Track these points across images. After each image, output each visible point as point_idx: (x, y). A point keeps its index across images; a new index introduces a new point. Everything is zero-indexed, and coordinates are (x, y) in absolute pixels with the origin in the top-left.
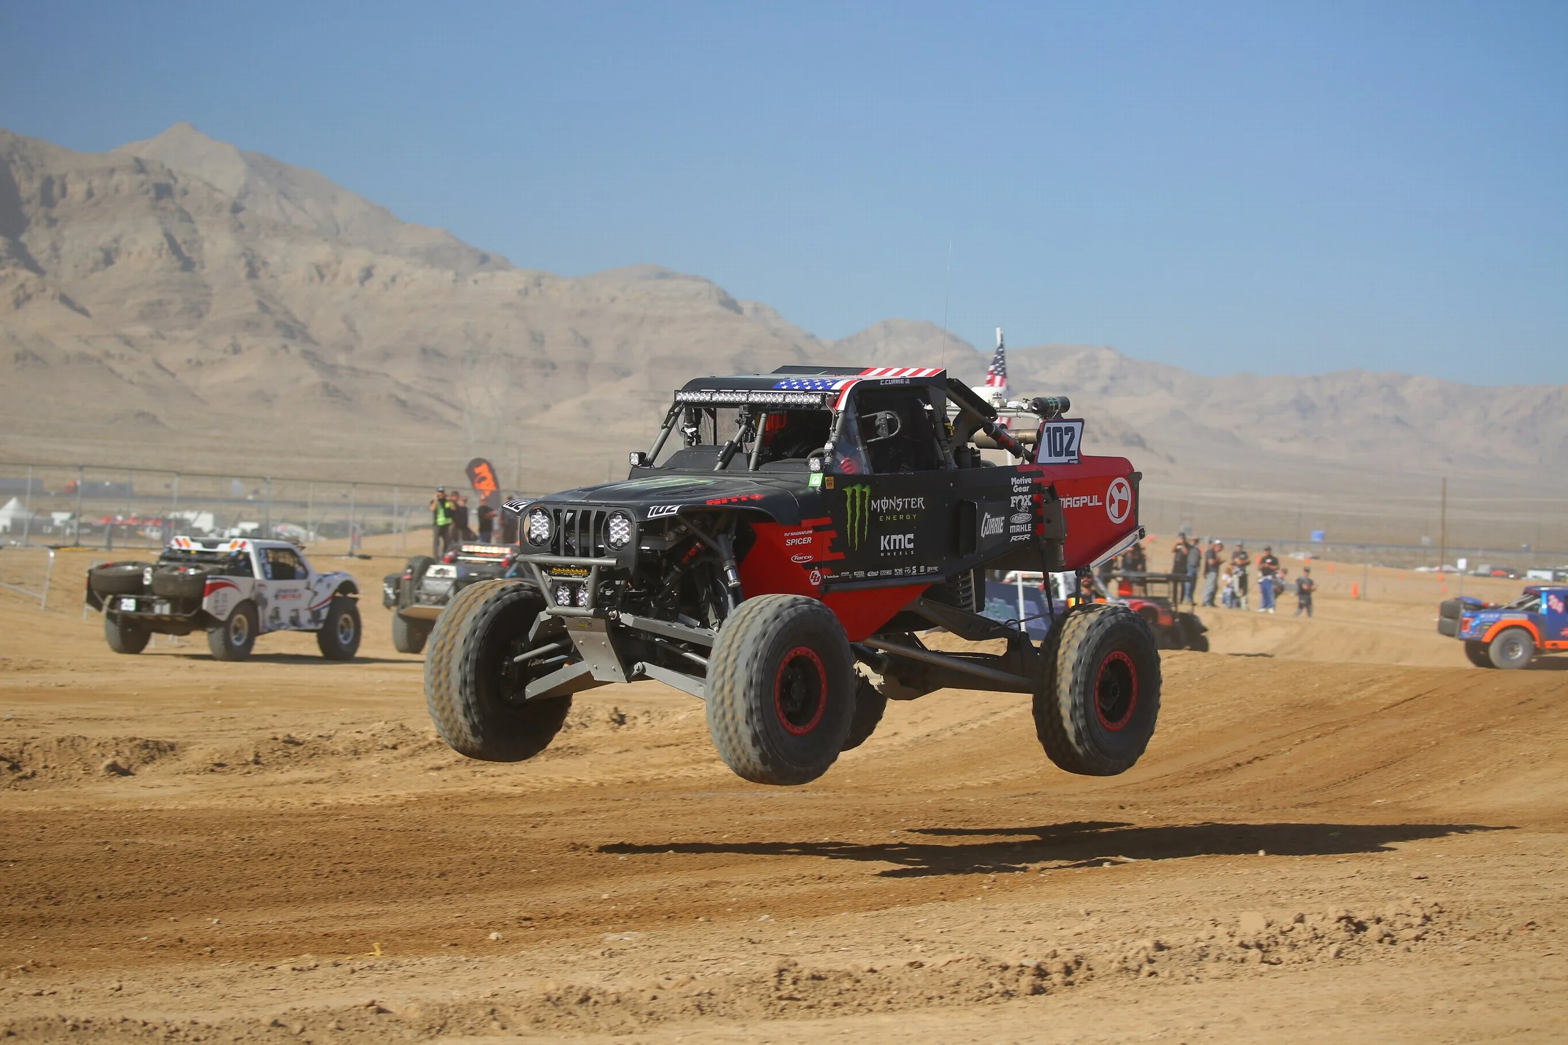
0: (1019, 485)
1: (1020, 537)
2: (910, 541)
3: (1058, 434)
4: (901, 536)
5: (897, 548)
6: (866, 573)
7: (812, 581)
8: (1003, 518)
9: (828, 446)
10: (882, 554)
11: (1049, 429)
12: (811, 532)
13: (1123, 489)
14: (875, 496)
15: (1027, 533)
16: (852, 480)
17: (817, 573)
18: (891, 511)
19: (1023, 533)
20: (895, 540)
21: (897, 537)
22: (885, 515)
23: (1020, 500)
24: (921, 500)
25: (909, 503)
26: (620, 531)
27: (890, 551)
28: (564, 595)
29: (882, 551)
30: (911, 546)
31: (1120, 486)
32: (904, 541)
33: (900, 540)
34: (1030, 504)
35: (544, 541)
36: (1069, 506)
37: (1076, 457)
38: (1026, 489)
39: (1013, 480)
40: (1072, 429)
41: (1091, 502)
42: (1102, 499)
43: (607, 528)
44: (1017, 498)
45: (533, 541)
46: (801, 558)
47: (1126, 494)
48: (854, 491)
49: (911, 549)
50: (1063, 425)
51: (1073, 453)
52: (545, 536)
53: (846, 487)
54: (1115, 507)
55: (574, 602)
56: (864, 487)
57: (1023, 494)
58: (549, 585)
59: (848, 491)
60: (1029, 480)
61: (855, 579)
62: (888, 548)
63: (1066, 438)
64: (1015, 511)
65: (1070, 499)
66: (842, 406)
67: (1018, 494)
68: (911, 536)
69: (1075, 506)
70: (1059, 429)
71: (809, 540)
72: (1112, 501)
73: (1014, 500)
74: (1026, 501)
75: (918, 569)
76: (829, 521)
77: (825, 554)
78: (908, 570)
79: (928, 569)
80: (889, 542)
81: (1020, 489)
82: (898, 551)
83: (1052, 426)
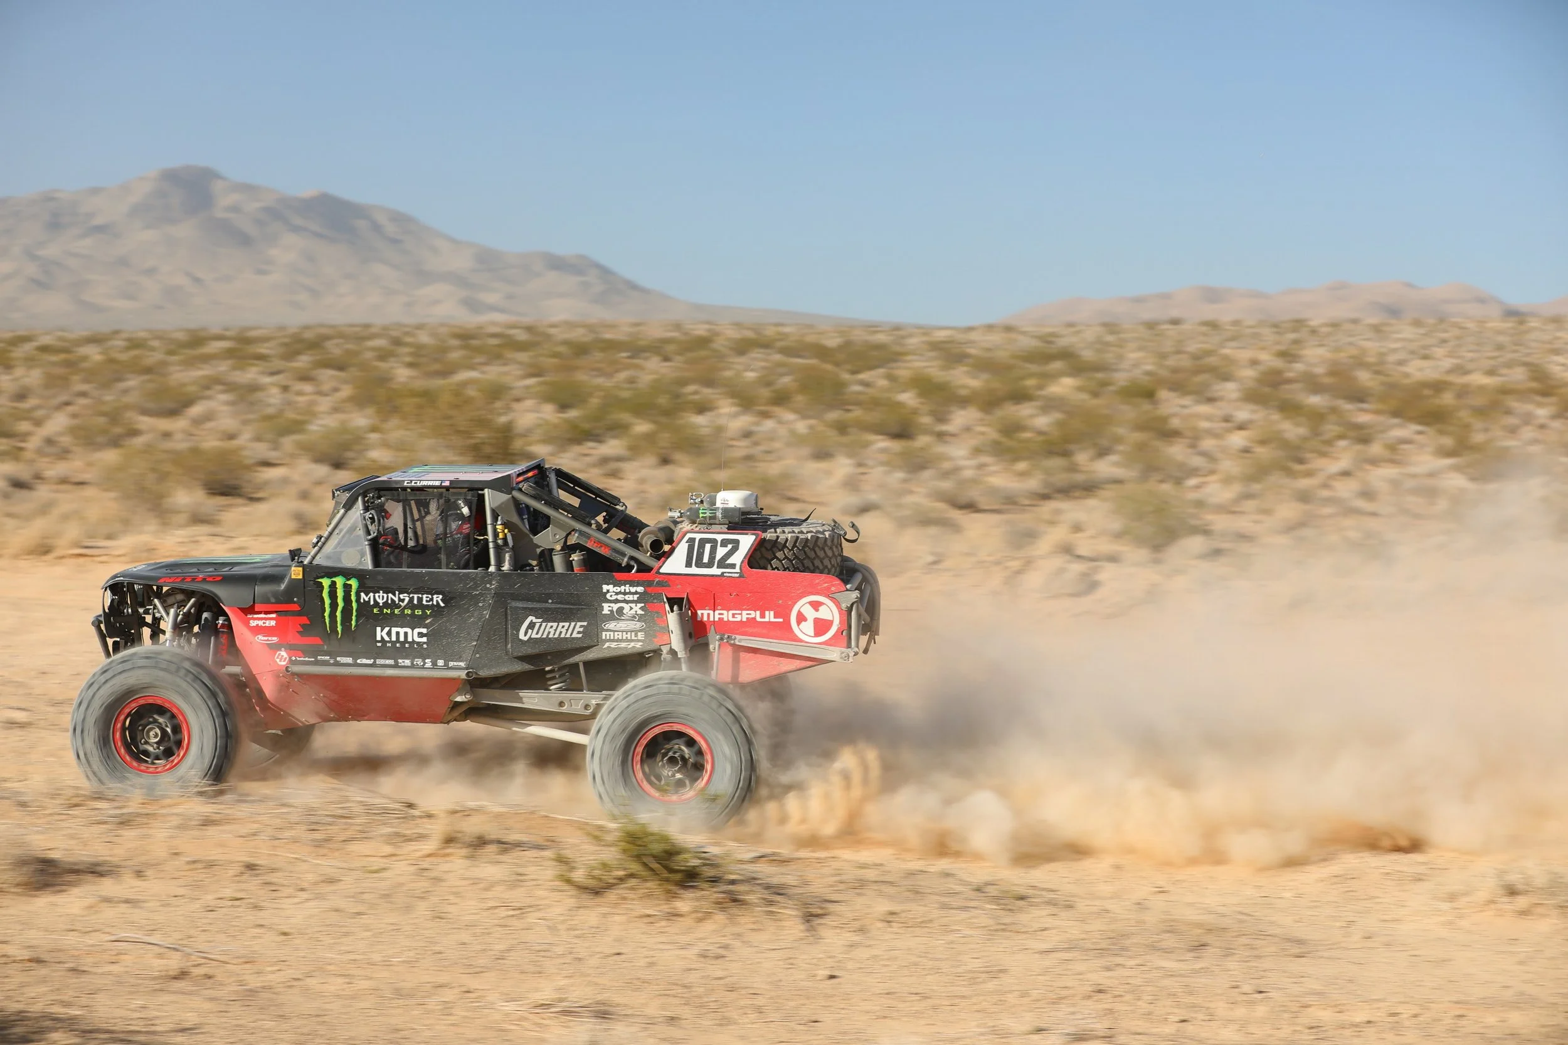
0: (617, 594)
1: (623, 645)
2: (421, 635)
3: (708, 547)
4: (409, 630)
5: (402, 639)
6: (355, 659)
7: (278, 660)
8: (585, 624)
10: (379, 644)
11: (692, 540)
12: (274, 616)
13: (821, 608)
14: (363, 588)
15: (639, 641)
16: (332, 572)
17: (284, 653)
18: (394, 605)
19: (632, 641)
20: (398, 633)
21: (402, 631)
22: (382, 608)
23: (620, 610)
24: (438, 599)
25: (420, 600)
27: (390, 642)
29: (379, 642)
30: (424, 639)
31: (816, 605)
32: (414, 635)
33: (406, 634)
34: (640, 612)
36: (721, 620)
37: (737, 570)
39: (605, 588)
40: (736, 543)
41: (763, 616)
42: (783, 612)
44: (615, 607)
46: (266, 638)
47: (827, 613)
48: (333, 584)
49: (424, 643)
50: (719, 537)
51: (733, 566)
53: (322, 577)
54: (808, 627)
56: (349, 580)
59: (326, 582)
60: (640, 589)
61: (337, 664)
62: (387, 638)
63: (721, 552)
64: (611, 617)
65: (725, 612)
67: (616, 601)
68: (424, 631)
69: (731, 619)
70: (714, 541)
71: (273, 623)
72: (801, 618)
73: (606, 608)
74: (634, 609)
75: (434, 664)
76: (296, 608)
77: (294, 638)
78: (419, 662)
79: (451, 664)
80: (389, 634)
81: (620, 597)
82: (403, 643)
83: (698, 536)
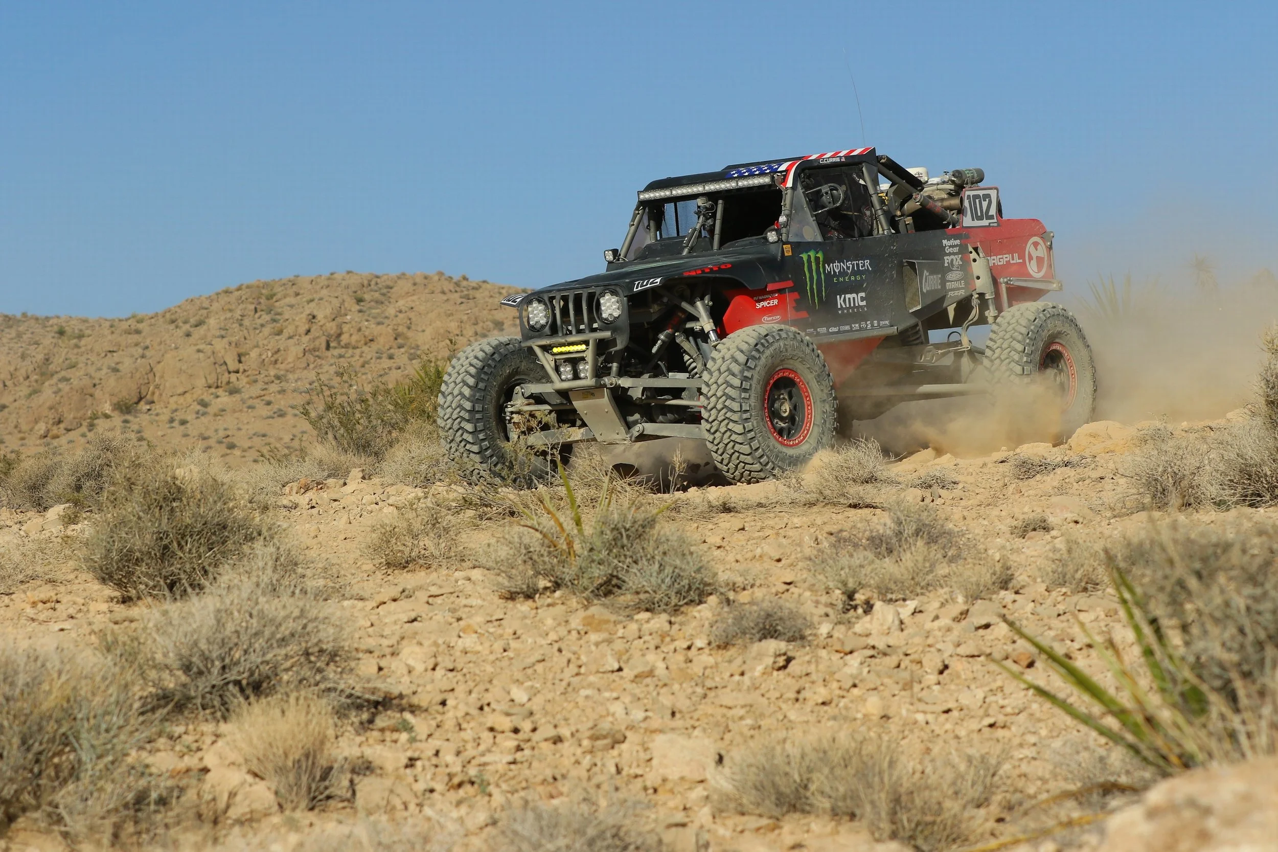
0: (950, 247)
1: (956, 293)
2: (862, 299)
3: (977, 201)
4: (854, 295)
5: (852, 305)
6: (828, 329)
8: (939, 276)
9: (782, 219)
10: (840, 312)
11: (969, 197)
12: (776, 294)
13: (1039, 247)
14: (828, 261)
15: (962, 288)
16: (807, 247)
18: (843, 273)
19: (958, 289)
20: (849, 299)
21: (851, 297)
22: (838, 277)
23: (952, 260)
24: (867, 262)
25: (858, 265)
26: (611, 306)
27: (846, 308)
28: (566, 370)
29: (840, 309)
30: (864, 303)
31: (1036, 244)
32: (857, 299)
33: (854, 299)
34: (961, 263)
35: (543, 326)
36: (994, 264)
37: (995, 220)
38: (956, 250)
39: (945, 242)
40: (988, 196)
41: (1013, 260)
42: (1021, 256)
43: (598, 305)
44: (950, 258)
45: (532, 328)
46: (771, 318)
47: (1041, 251)
48: (809, 257)
49: (864, 306)
50: (981, 193)
51: (992, 217)
52: (543, 322)
53: (802, 253)
54: (1034, 263)
55: (576, 377)
56: (818, 253)
57: (954, 254)
58: (553, 364)
59: (804, 256)
60: (958, 242)
61: (818, 334)
62: (844, 306)
63: (985, 204)
64: (949, 269)
65: (995, 258)
66: (790, 183)
67: (950, 254)
68: (863, 294)
69: (999, 263)
70: (978, 196)
71: (776, 302)
72: (1031, 258)
73: (947, 259)
74: (957, 260)
75: (872, 326)
76: (790, 284)
77: (791, 314)
78: (863, 325)
79: (882, 323)
80: (844, 300)
81: (951, 250)
82: (853, 308)
83: (972, 193)
